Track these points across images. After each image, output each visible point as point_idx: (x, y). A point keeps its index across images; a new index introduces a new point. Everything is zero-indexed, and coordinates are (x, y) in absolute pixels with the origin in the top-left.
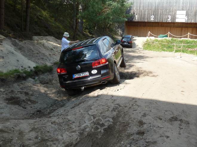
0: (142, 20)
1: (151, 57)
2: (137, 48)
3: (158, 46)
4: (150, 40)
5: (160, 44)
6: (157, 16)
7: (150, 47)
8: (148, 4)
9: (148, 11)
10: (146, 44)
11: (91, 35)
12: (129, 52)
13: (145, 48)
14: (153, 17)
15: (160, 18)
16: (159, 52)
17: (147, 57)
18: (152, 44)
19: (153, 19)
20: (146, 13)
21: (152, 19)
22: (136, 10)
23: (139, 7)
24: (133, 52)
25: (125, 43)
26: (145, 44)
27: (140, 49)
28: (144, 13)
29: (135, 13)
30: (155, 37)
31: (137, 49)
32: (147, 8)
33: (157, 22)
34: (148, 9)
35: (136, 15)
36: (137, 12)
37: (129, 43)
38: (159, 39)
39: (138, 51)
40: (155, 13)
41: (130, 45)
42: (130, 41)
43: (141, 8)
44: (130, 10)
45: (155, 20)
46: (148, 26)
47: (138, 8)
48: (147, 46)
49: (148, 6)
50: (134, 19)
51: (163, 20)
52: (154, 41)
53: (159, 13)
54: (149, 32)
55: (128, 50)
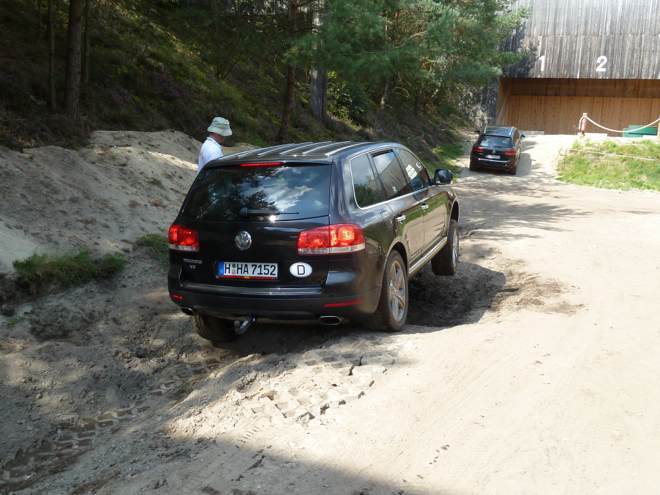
0: (564, 74)
1: (583, 214)
2: (536, 173)
3: (616, 170)
4: (588, 145)
5: (625, 160)
6: (618, 59)
7: (585, 172)
8: (587, 17)
9: (585, 40)
10: (571, 159)
11: (357, 129)
12: (502, 189)
13: (567, 176)
14: (602, 60)
15: (631, 65)
16: (620, 190)
17: (569, 212)
18: (593, 161)
19: (604, 70)
20: (580, 47)
21: (600, 68)
22: (540, 38)
23: (551, 26)
24: (518, 189)
25: (490, 157)
26: (567, 161)
27: (546, 181)
28: (571, 47)
29: (536, 49)
30: (611, 134)
31: (533, 179)
32: (582, 30)
33: (619, 80)
34: (585, 33)
35: (542, 54)
36: (544, 44)
37: (503, 156)
38: (622, 141)
39: (536, 186)
40: (613, 45)
41: (507, 164)
42: (509, 149)
43: (561, 30)
44: (520, 36)
45: (612, 71)
46: (587, 95)
47: (550, 30)
48: (576, 167)
49: (586, 23)
50: (531, 71)
51: (640, 73)
52: (602, 149)
53: (629, 44)
54: (585, 115)
55: (501, 184)
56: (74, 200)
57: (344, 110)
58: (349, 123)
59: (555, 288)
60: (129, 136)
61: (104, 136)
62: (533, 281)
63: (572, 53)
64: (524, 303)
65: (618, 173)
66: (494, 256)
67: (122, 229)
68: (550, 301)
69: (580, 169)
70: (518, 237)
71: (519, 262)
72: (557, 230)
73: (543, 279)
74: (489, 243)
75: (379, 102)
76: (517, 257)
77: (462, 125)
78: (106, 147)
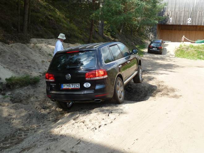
0: (178, 23)
1: (182, 67)
2: (168, 54)
3: (193, 53)
4: (184, 46)
5: (196, 50)
6: (194, 19)
7: (183, 54)
9: (184, 13)
11: (113, 39)
12: (157, 59)
13: (177, 55)
14: (190, 19)
15: (199, 21)
16: (194, 60)
17: (178, 66)
18: (186, 51)
19: (190, 22)
20: (183, 15)
21: (189, 22)
22: (170, 12)
23: (174, 8)
24: (162, 59)
25: (154, 49)
26: (178, 50)
27: (171, 56)
28: (180, 15)
29: (169, 16)
30: (192, 42)
31: (167, 56)
33: (195, 26)
34: (184, 11)
35: (171, 17)
36: (171, 14)
37: (158, 49)
38: (195, 45)
39: (168, 58)
40: (193, 15)
41: (159, 51)
42: (159, 46)
43: (177, 10)
44: (164, 11)
45: (192, 23)
46: (184, 30)
47: (173, 10)
48: (180, 52)
49: (185, 7)
50: (167, 22)
51: (201, 23)
52: (189, 47)
54: (184, 36)
55: (157, 57)
56: (25, 60)
57: (109, 33)
58: (110, 37)
59: (173, 90)
60: (42, 40)
61: (34, 40)
62: (166, 88)
63: (180, 17)
64: (163, 95)
65: (194, 55)
66: (154, 80)
67: (39, 69)
68: (171, 94)
69: (182, 53)
70: (162, 74)
71: (162, 82)
72: (174, 72)
73: (169, 87)
74: (153, 76)
75: (120, 31)
76: (161, 80)
77: (145, 39)
78: (35, 44)
